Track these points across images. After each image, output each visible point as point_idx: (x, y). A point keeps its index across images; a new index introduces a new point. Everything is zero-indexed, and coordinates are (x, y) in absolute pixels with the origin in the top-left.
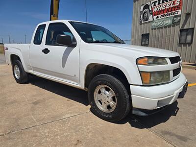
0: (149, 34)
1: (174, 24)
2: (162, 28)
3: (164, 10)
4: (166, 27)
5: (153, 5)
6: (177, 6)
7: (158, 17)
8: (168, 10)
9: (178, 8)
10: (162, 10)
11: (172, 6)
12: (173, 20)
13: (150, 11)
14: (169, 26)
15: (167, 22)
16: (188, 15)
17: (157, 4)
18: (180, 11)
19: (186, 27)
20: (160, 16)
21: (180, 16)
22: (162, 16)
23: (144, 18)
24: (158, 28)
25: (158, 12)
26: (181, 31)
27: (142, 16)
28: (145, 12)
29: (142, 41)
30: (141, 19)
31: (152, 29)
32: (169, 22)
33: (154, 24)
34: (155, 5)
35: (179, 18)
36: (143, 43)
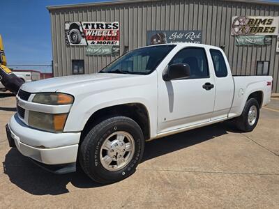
0: (83, 60)
1: (114, 54)
2: (100, 56)
3: (100, 37)
4: (105, 56)
5: (84, 27)
6: (115, 37)
7: (93, 43)
8: (105, 38)
9: (116, 38)
10: (97, 37)
11: (108, 35)
12: (113, 50)
13: (81, 33)
14: (109, 55)
15: (106, 50)
16: (126, 48)
17: (90, 27)
18: (118, 42)
20: (96, 42)
21: (119, 47)
22: (99, 42)
23: (72, 39)
24: (96, 56)
25: (93, 37)
27: (68, 36)
28: (73, 33)
29: (73, 69)
30: (67, 40)
31: (87, 55)
32: (108, 51)
33: (89, 50)
34: (87, 28)
35: (118, 49)
36: (76, 71)
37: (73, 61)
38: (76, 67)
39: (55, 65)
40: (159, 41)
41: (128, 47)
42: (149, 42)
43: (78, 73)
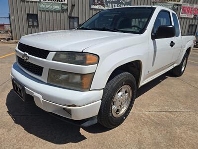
0: (37, 15)
1: (63, 11)
2: (51, 11)
4: (55, 12)
12: (62, 7)
14: (59, 11)
15: (56, 7)
16: (73, 6)
19: (73, 15)
21: (67, 5)
24: (48, 11)
26: (70, 17)
29: (28, 21)
31: (40, 11)
32: (58, 8)
33: (42, 6)
35: (66, 7)
36: (31, 24)
37: (28, 15)
38: (31, 20)
39: (12, 18)
40: (99, 2)
41: (74, 5)
42: (92, 2)
43: (33, 26)
